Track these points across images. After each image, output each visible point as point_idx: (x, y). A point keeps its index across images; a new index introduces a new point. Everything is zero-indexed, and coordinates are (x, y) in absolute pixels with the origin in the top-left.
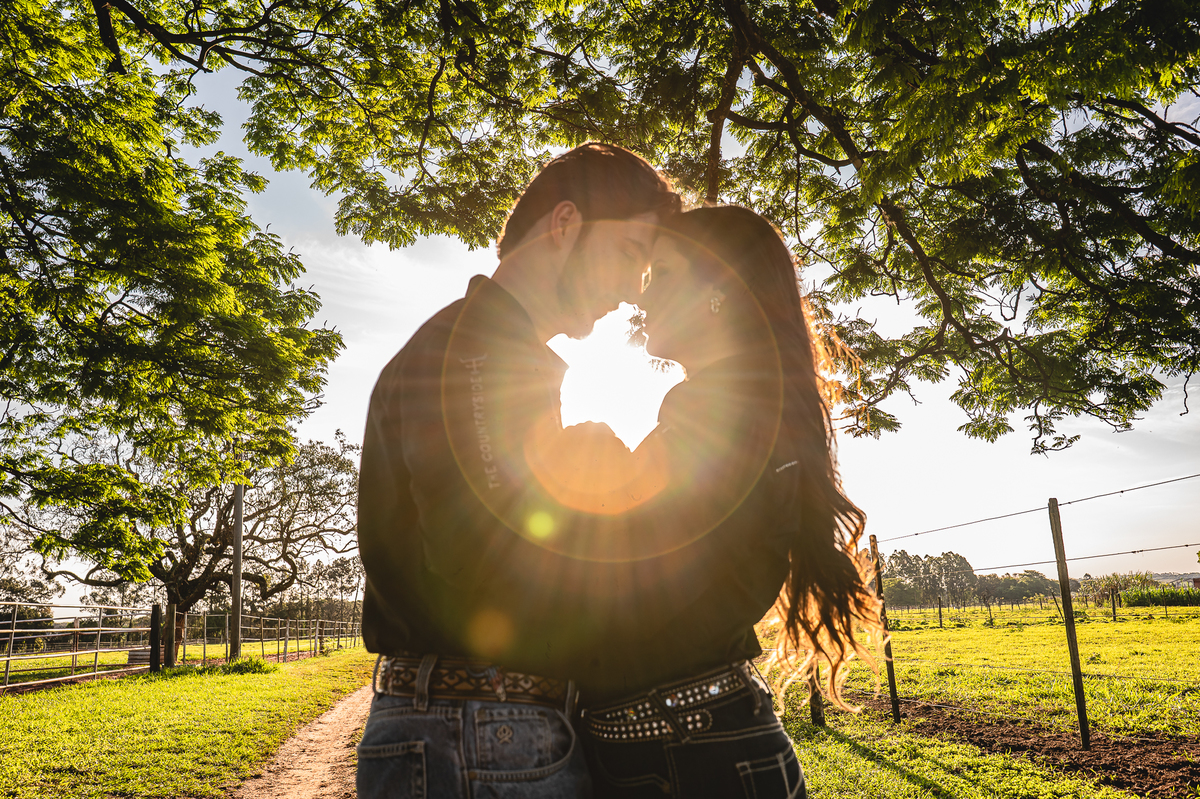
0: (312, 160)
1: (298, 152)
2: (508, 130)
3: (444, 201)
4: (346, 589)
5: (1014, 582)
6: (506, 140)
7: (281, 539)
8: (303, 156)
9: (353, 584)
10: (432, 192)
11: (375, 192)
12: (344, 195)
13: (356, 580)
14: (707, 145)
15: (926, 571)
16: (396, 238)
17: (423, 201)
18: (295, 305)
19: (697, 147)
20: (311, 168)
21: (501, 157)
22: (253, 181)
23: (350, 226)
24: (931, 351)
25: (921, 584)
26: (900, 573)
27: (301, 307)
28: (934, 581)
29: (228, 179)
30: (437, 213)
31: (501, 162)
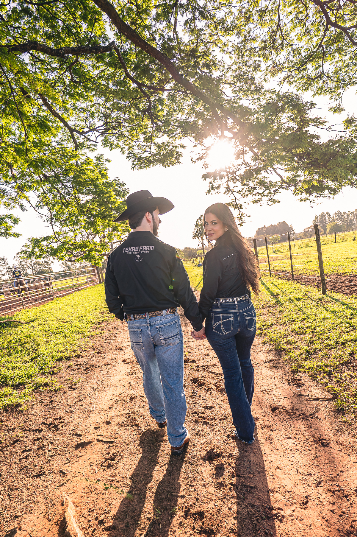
0: (120, 147)
1: (115, 146)
2: (171, 138)
3: (157, 157)
6: (171, 140)
8: (117, 146)
10: (154, 156)
11: (140, 159)
15: (348, 217)
16: (146, 168)
17: (152, 158)
20: (120, 150)
22: (108, 160)
23: (135, 169)
25: (345, 223)
26: (337, 220)
28: (351, 221)
29: (101, 160)
30: (155, 160)
31: (170, 147)
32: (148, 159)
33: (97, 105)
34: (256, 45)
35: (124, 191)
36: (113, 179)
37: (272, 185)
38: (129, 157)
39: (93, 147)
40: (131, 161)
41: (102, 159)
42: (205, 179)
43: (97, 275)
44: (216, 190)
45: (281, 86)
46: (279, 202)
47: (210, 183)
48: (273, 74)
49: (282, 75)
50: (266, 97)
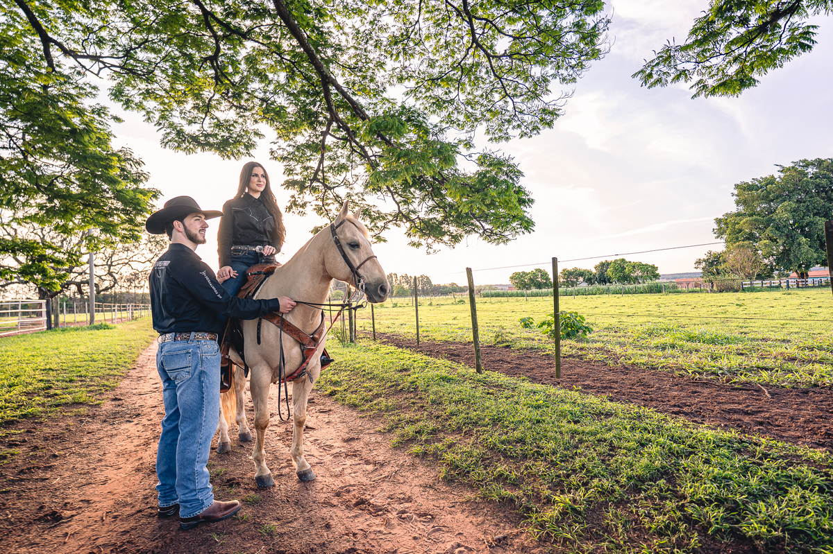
0: (143, 109)
1: (136, 104)
2: (241, 117)
3: (211, 140)
4: (138, 287)
5: (447, 287)
6: (241, 120)
7: (107, 264)
8: (140, 106)
9: (142, 285)
10: (207, 136)
11: (180, 133)
12: (165, 132)
13: (142, 283)
14: (321, 138)
16: (188, 150)
17: (202, 138)
18: (139, 177)
19: (317, 138)
20: (144, 113)
21: (238, 128)
22: (117, 119)
23: (168, 146)
24: (399, 217)
27: (142, 177)
29: (103, 115)
30: (208, 144)
31: (238, 130)
32: (195, 139)
33: (115, 31)
34: (384, 37)
35: (140, 175)
36: (120, 149)
37: (381, 217)
38: (161, 124)
39: (89, 90)
40: (163, 132)
41: (106, 114)
42: (288, 187)
43: (44, 314)
44: (301, 209)
45: (408, 97)
46: (385, 241)
47: (293, 197)
48: (401, 79)
49: (411, 84)
50: (385, 106)
